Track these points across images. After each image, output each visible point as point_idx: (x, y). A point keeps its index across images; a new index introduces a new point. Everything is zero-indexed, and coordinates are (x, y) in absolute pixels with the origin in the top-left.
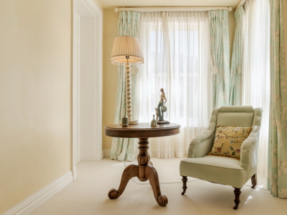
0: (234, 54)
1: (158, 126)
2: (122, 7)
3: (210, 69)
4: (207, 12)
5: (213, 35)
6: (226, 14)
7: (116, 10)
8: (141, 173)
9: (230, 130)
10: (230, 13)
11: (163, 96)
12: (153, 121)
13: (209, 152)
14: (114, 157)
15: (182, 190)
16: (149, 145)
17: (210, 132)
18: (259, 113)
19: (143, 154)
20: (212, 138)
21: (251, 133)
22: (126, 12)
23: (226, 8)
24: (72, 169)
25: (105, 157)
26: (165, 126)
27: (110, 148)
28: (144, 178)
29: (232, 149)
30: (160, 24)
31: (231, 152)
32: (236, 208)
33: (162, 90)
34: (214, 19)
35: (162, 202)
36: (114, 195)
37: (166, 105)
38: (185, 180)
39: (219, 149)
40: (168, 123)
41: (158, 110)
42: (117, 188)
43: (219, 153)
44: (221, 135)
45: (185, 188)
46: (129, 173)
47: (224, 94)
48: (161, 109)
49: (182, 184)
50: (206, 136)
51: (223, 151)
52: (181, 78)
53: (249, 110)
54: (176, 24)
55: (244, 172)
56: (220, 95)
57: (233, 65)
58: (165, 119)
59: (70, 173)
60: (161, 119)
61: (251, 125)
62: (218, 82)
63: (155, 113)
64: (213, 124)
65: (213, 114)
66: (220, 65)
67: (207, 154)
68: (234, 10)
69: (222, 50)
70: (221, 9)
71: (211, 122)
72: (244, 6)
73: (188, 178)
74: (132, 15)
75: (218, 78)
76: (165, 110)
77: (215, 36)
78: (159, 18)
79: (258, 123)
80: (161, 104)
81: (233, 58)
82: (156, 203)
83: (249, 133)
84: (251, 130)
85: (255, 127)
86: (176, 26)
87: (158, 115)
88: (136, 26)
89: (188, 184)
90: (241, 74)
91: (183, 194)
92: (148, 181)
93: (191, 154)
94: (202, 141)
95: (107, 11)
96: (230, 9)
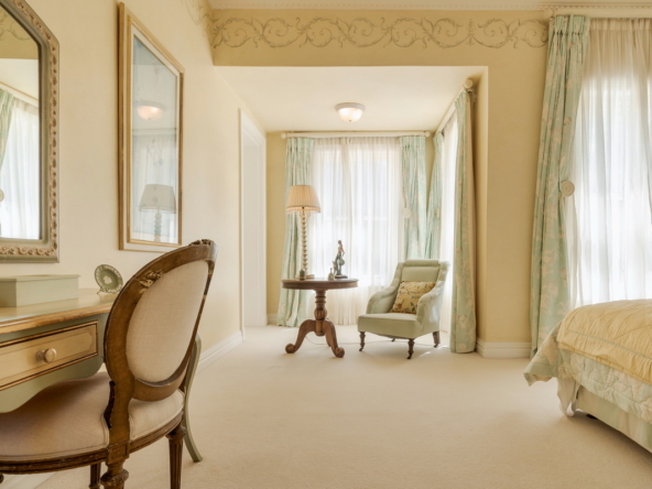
0: (432, 192)
1: (335, 280)
2: (290, 132)
3: (401, 212)
4: (398, 138)
5: (405, 168)
6: (422, 141)
7: (284, 136)
8: (318, 327)
9: (413, 286)
10: (427, 139)
11: (341, 249)
12: (331, 275)
13: (390, 310)
14: (282, 323)
15: (360, 347)
16: (326, 300)
17: (393, 288)
18: (444, 267)
19: (320, 309)
20: (394, 294)
21: (434, 289)
22: (296, 138)
23: (422, 134)
24: (241, 329)
25: (269, 323)
26: (343, 280)
27: (277, 312)
28: (321, 333)
29: (412, 304)
30: (339, 152)
31: (411, 308)
32: (409, 358)
33: (340, 242)
34: (407, 147)
35: (339, 354)
36: (291, 349)
37: (344, 258)
38: (363, 336)
39: (400, 305)
40: (346, 277)
41: (335, 263)
42: (294, 343)
43: (400, 310)
44: (403, 291)
45: (363, 344)
46: (305, 328)
47: (419, 244)
48: (339, 262)
49: (359, 340)
50: (388, 292)
51: (404, 307)
52: (365, 223)
53: (436, 264)
54: (359, 152)
55: (418, 324)
56: (413, 245)
57: (431, 206)
58: (343, 273)
59: (239, 332)
60: (339, 273)
61: (436, 280)
62: (411, 228)
63: (332, 266)
64: (398, 280)
65: (398, 268)
66: (414, 207)
67: (388, 311)
68: (433, 134)
69: (416, 188)
70: (416, 134)
71: (395, 277)
72: (443, 133)
73: (366, 334)
74: (303, 142)
75: (411, 223)
76: (342, 263)
77: (408, 170)
78: (338, 146)
79: (443, 278)
80: (339, 257)
81: (431, 198)
82: (333, 355)
83: (431, 288)
84: (434, 285)
85: (439, 282)
86: (359, 155)
87: (336, 268)
88: (308, 156)
89: (366, 340)
90: (440, 218)
91: (361, 350)
92: (324, 337)
93: (370, 310)
94: (383, 297)
95: (272, 137)
96: (428, 135)
